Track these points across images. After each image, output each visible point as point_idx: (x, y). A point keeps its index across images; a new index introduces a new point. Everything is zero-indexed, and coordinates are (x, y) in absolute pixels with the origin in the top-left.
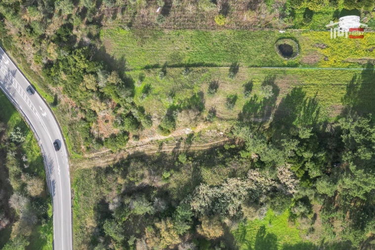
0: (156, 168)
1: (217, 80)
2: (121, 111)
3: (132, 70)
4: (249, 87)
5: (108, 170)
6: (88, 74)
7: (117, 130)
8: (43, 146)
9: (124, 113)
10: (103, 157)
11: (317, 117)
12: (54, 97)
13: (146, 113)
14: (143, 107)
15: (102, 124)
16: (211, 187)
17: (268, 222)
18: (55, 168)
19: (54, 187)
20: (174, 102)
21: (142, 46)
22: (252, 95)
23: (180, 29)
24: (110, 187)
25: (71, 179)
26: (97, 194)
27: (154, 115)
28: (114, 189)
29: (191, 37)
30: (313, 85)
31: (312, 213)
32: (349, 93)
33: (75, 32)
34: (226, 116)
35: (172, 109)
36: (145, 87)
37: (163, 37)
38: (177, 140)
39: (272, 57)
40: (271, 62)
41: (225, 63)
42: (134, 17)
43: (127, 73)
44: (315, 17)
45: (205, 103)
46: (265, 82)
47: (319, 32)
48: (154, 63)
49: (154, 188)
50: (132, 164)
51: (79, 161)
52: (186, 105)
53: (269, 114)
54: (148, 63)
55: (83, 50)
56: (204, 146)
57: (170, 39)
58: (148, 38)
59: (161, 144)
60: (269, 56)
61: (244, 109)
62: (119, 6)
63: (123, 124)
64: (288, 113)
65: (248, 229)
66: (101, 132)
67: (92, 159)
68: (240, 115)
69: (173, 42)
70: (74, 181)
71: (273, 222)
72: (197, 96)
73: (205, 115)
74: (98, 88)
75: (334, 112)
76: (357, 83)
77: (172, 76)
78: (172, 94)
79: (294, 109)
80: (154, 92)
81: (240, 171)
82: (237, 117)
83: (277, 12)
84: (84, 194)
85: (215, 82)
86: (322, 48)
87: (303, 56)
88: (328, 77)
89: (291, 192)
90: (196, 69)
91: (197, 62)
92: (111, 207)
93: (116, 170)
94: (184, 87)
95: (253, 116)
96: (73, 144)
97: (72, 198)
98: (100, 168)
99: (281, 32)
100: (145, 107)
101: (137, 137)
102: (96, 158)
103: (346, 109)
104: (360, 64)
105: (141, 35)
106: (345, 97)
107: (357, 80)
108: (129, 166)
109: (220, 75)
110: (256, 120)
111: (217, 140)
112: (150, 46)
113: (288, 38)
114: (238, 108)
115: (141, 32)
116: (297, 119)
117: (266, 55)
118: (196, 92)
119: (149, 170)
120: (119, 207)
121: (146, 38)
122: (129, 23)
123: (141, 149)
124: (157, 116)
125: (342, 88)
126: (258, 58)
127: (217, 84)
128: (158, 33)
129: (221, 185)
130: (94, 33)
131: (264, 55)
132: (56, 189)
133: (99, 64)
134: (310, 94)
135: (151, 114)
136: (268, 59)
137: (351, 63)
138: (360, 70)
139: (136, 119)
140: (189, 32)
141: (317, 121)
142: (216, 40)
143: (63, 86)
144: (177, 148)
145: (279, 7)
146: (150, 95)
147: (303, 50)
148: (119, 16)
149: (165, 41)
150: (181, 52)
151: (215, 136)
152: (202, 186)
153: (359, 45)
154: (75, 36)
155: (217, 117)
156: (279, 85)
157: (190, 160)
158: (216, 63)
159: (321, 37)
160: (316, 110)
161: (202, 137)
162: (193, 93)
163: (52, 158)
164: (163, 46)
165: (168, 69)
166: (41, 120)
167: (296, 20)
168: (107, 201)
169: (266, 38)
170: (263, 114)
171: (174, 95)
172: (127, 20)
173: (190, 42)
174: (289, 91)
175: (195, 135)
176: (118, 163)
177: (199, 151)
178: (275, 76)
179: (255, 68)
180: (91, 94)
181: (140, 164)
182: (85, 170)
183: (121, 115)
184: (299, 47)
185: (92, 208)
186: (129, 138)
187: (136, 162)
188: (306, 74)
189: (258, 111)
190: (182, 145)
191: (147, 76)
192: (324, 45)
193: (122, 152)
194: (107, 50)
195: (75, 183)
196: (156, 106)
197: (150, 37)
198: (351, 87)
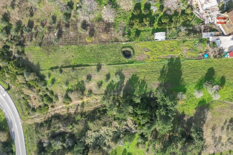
0: (66, 122)
1: (90, 73)
2: (41, 93)
3: (44, 70)
4: (108, 76)
5: (41, 125)
6: (19, 75)
7: (41, 104)
8: (6, 113)
9: (43, 95)
10: (39, 118)
11: (146, 89)
12: (8, 85)
13: (54, 93)
14: (52, 91)
15: (33, 100)
16: (95, 131)
17: (127, 147)
18: (13, 125)
19: (14, 135)
20: (69, 87)
21: (48, 56)
22: (110, 80)
23: (68, 45)
24: (43, 134)
25: (23, 130)
26: (37, 138)
27: (59, 94)
28: (45, 135)
29: (75, 49)
30: (143, 72)
31: (148, 140)
32: (161, 75)
33: (10, 49)
34: (98, 93)
35: (68, 91)
36: (52, 79)
37: (59, 50)
38: (76, 106)
39: (119, 59)
40: (119, 61)
41: (94, 64)
42: (42, 39)
43: (41, 72)
44: (142, 33)
45: (85, 86)
46: (117, 72)
47: (144, 42)
48: (55, 65)
49: (67, 133)
50: (53, 121)
51: (26, 120)
52: (75, 88)
53: (120, 90)
54: (52, 66)
55: (14, 61)
56: (91, 109)
57: (63, 51)
58: (51, 51)
59: (68, 109)
60: (118, 58)
61: (107, 88)
62: (33, 33)
63: (43, 100)
64: (131, 88)
65: (118, 151)
66: (34, 104)
67: (32, 118)
68: (105, 91)
69: (65, 53)
70: (25, 131)
71: (129, 147)
72: (81, 83)
73: (86, 93)
74: (27, 81)
75: (155, 86)
76: (166, 70)
77: (66, 73)
78: (67, 82)
79: (133, 86)
80: (57, 82)
81: (108, 122)
82: (104, 92)
83: (121, 32)
84: (31, 139)
85: (90, 74)
86: (146, 51)
87: (136, 56)
88: (150, 68)
89: (134, 132)
90: (78, 68)
91: (79, 64)
92: (45, 145)
93: (45, 125)
94: (73, 78)
95: (112, 91)
96: (21, 111)
97: (25, 141)
98: (37, 123)
99: (124, 43)
100: (54, 91)
101: (53, 107)
102: (35, 118)
103: (161, 84)
104: (166, 59)
105: (47, 50)
106: (160, 77)
107: (165, 68)
108: (51, 122)
109: (92, 70)
110: (114, 94)
111: (97, 105)
112: (53, 55)
113: (127, 47)
114: (104, 88)
115: (47, 48)
116: (136, 92)
117: (116, 58)
118: (80, 80)
119: (62, 124)
120: (48, 145)
121: (50, 51)
122: (40, 43)
123: (58, 112)
124: (61, 95)
125: (158, 73)
126: (112, 59)
127: (91, 75)
128: (57, 48)
129: (99, 131)
130: (20, 50)
131: (115, 58)
132: (15, 136)
133: (24, 69)
134: (141, 77)
135: (57, 94)
136: (117, 60)
137: (162, 58)
138: (166, 62)
139: (49, 97)
140: (73, 46)
141: (146, 91)
142: (88, 51)
143: (9, 80)
144: (76, 110)
145: (122, 28)
146: (55, 84)
147: (136, 53)
148: (34, 39)
149: (60, 52)
150: (69, 58)
151: (96, 103)
152: (89, 132)
153: (166, 48)
154: (12, 52)
155: (93, 94)
156: (125, 74)
157: (83, 117)
158: (89, 64)
159: (145, 45)
160: (145, 86)
161: (89, 104)
162: (78, 81)
163: (11, 120)
164: (60, 55)
165: (63, 69)
166: (3, 98)
167: (132, 36)
168: (43, 141)
169: (116, 47)
170: (118, 90)
171: (68, 83)
172: (39, 41)
173: (74, 52)
174: (130, 77)
175: (85, 103)
176: (47, 120)
177: (88, 111)
178: (122, 69)
179: (110, 66)
180: (22, 85)
181: (57, 121)
182: (30, 125)
183: (41, 96)
184: (134, 52)
185: (36, 145)
186: (48, 108)
187: (55, 119)
188: (138, 67)
189: (115, 89)
190: (79, 108)
191: (52, 73)
192: (147, 49)
193: (48, 114)
194: (29, 59)
195: (25, 132)
196: (59, 90)
197: (52, 50)
198: (162, 72)
